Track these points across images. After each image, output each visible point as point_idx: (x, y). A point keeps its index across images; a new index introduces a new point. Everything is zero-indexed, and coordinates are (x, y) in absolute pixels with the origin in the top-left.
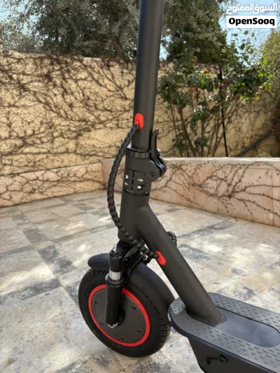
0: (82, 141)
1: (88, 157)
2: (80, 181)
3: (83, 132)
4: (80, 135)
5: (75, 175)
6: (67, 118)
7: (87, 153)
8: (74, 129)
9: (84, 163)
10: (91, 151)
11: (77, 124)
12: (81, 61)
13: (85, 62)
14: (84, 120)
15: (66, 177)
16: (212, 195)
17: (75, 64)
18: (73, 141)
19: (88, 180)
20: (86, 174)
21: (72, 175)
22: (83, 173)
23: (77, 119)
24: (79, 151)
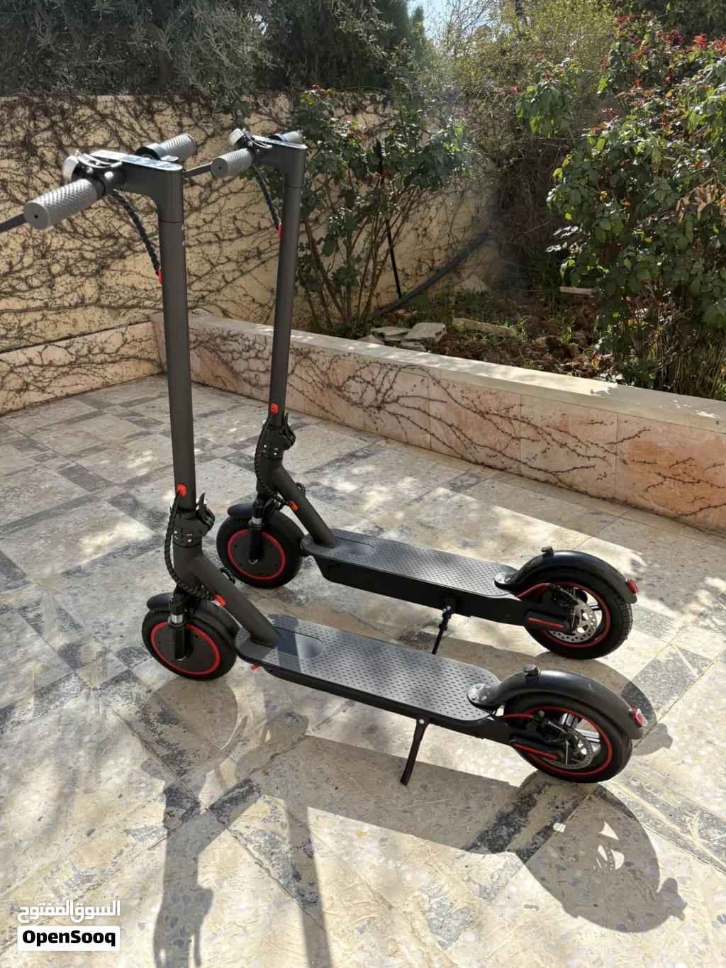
0: (110, 280)
1: (123, 311)
2: (114, 362)
3: (109, 261)
4: (105, 267)
5: (102, 351)
6: (74, 234)
7: (121, 302)
8: (93, 256)
9: (116, 324)
10: (129, 299)
11: (97, 245)
12: (92, 105)
13: (100, 107)
14: (111, 236)
15: (86, 356)
16: (355, 404)
17: (80, 112)
18: (93, 280)
19: (128, 358)
20: (122, 345)
21: (96, 350)
22: (118, 345)
23: (97, 233)
24: (105, 301)
